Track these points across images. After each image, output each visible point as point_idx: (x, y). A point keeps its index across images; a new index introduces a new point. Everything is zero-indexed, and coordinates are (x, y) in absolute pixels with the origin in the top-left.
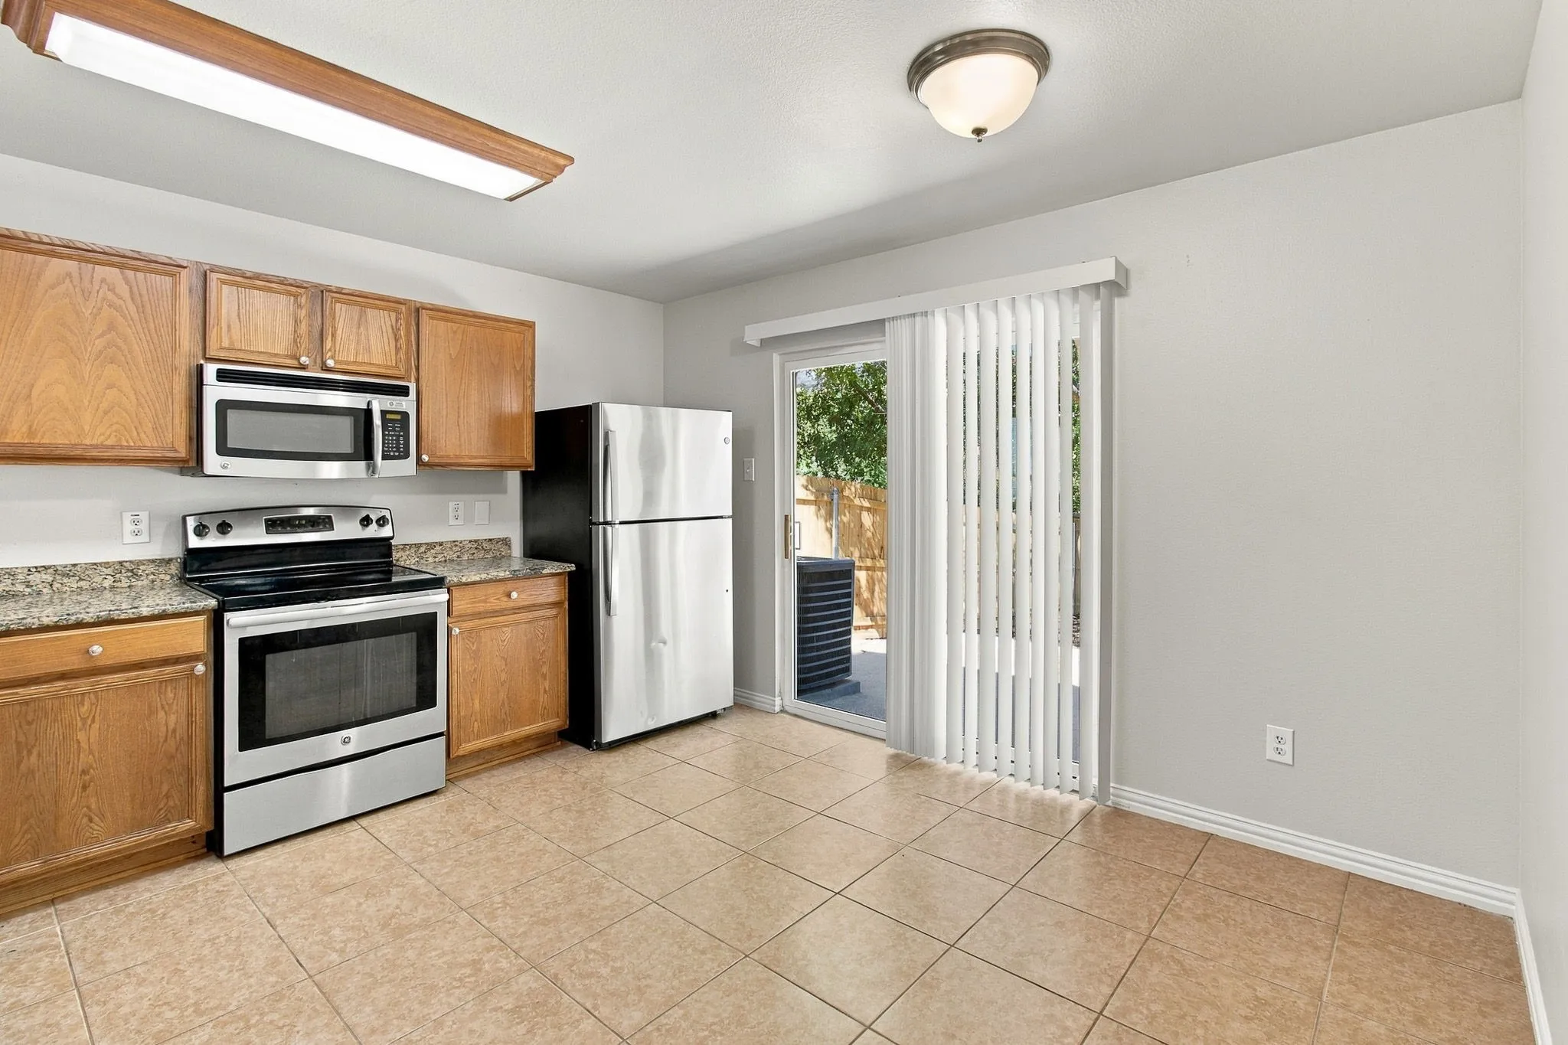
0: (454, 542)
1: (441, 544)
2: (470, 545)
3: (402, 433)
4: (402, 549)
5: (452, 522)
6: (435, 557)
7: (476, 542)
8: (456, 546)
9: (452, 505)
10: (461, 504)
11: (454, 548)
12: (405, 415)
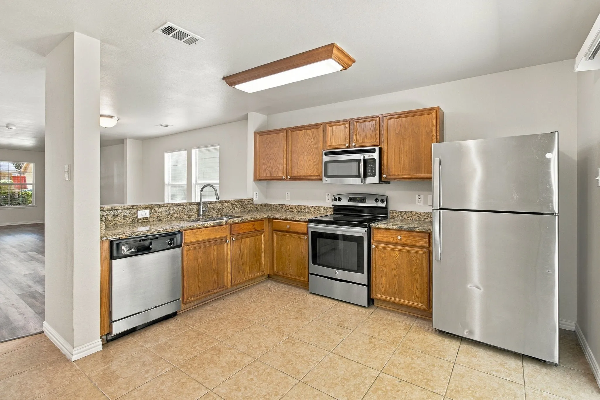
0: (417, 212)
1: (411, 212)
2: (424, 215)
3: (373, 167)
4: (395, 212)
5: (417, 203)
6: (408, 218)
7: (427, 213)
8: (418, 214)
9: (417, 196)
10: (421, 196)
11: (417, 215)
12: (374, 160)
